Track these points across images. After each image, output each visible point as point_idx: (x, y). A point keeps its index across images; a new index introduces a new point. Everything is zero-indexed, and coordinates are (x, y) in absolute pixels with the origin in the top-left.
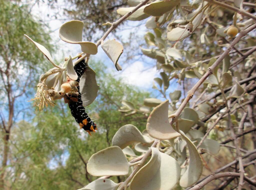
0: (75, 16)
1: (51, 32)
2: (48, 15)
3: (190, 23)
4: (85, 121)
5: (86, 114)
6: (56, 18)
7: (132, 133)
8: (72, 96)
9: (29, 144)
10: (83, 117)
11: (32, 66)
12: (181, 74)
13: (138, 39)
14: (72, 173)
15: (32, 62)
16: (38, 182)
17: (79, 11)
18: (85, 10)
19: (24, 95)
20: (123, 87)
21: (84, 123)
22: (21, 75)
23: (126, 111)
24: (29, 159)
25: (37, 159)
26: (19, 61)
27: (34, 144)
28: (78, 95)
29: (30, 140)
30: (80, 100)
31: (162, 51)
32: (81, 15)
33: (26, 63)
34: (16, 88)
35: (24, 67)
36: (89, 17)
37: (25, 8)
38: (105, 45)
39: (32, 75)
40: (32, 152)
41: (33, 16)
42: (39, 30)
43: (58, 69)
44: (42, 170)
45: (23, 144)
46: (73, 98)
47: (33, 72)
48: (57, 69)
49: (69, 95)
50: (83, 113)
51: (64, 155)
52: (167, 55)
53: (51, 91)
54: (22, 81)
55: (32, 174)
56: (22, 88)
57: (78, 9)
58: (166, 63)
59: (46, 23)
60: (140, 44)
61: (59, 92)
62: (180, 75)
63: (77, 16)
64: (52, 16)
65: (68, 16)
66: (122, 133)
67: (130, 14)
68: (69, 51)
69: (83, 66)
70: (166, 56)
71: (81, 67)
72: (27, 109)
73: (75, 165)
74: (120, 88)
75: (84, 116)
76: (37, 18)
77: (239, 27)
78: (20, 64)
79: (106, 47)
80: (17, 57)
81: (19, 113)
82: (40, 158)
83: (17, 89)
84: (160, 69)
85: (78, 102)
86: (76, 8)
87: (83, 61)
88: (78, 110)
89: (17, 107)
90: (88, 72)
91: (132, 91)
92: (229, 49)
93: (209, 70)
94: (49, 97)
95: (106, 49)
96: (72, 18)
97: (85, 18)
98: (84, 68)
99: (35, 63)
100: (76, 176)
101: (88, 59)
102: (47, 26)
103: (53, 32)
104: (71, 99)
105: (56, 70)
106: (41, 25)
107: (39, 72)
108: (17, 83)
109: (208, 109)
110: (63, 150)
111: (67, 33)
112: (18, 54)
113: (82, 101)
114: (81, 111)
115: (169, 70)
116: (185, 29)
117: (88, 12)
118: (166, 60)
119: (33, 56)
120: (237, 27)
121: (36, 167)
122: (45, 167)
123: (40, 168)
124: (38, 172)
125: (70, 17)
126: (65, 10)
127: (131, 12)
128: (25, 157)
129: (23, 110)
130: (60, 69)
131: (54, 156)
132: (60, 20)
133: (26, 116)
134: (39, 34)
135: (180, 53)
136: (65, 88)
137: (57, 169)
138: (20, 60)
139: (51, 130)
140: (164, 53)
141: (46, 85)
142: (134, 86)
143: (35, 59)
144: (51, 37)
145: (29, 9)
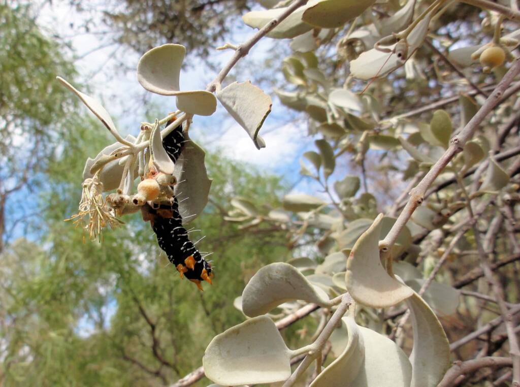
0: (125, 24)
1: (76, 58)
2: (72, 25)
3: (402, 40)
4: (190, 261)
5: (190, 245)
6: (88, 30)
7: (288, 280)
8: (161, 206)
9: (36, 287)
10: (184, 251)
11: (40, 128)
12: (361, 142)
13: (253, 69)
14: (124, 344)
15: (40, 119)
16: (57, 365)
17: (133, 15)
18: (145, 11)
19: (25, 188)
20: (224, 165)
21: (189, 264)
22: (19, 148)
23: (241, 219)
24: (35, 318)
25: (53, 316)
26: (14, 120)
27: (47, 287)
28: (172, 205)
29: (37, 279)
30: (176, 215)
31: (318, 96)
32: (137, 23)
33: (27, 122)
34: (9, 174)
35: (24, 130)
36: (153, 27)
37: (23, 11)
38: (226, 94)
39: (41, 146)
40: (42, 302)
41: (40, 28)
42: (52, 54)
43: (128, 147)
44: (66, 341)
45: (24, 287)
46: (163, 210)
47: (42, 140)
48: (126, 149)
49: (156, 205)
50: (186, 243)
51: (107, 308)
52: (330, 103)
53: (115, 197)
54: (21, 160)
55: (46, 349)
56: (21, 174)
57: (130, 11)
58: (330, 121)
59: (67, 40)
60: (258, 78)
61: (133, 199)
62: (358, 146)
63: (129, 25)
64: (79, 27)
65: (111, 26)
66: (264, 281)
67: (274, 24)
68: (114, 96)
69: (180, 139)
70: (328, 106)
71: (175, 141)
72: (32, 215)
73: (131, 327)
74: (219, 167)
75: (188, 250)
76: (47, 30)
77: (506, 47)
78: (16, 126)
79: (229, 98)
80: (10, 112)
81: (15, 224)
82: (59, 315)
83: (11, 176)
84: (316, 133)
85: (172, 219)
86: (127, 8)
87: (179, 128)
88: (173, 236)
89: (11, 212)
90: (188, 152)
91: (243, 174)
92: (497, 95)
93: (456, 142)
94: (111, 210)
95: (230, 103)
96: (118, 30)
97: (145, 28)
98: (181, 144)
99: (46, 122)
100: (133, 349)
101: (189, 124)
102: (69, 45)
103: (82, 58)
104: (158, 212)
105: (122, 150)
106: (57, 45)
107: (54, 140)
108: (10, 164)
109: (432, 218)
110: (106, 297)
111: (153, 72)
112: (12, 105)
113: (180, 217)
114: (179, 239)
115: (336, 135)
116: (391, 53)
117: (150, 17)
118: (329, 115)
119: (41, 108)
120: (501, 47)
121: (53, 334)
122: (71, 333)
123: (62, 338)
124: (57, 345)
125: (115, 28)
126: (106, 13)
127: (277, 20)
128: (30, 313)
129: (23, 219)
130: (132, 148)
131: (87, 310)
132: (96, 33)
133: (29, 229)
134: (53, 63)
135: (357, 98)
136: (147, 190)
137: (94, 337)
138: (16, 116)
139: (80, 256)
140: (325, 100)
141: (102, 183)
142: (247, 164)
143: (47, 113)
144: (78, 69)
145: (31, 14)
